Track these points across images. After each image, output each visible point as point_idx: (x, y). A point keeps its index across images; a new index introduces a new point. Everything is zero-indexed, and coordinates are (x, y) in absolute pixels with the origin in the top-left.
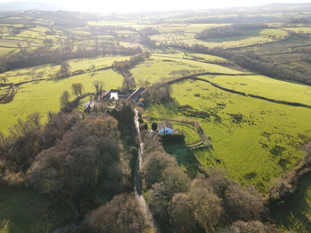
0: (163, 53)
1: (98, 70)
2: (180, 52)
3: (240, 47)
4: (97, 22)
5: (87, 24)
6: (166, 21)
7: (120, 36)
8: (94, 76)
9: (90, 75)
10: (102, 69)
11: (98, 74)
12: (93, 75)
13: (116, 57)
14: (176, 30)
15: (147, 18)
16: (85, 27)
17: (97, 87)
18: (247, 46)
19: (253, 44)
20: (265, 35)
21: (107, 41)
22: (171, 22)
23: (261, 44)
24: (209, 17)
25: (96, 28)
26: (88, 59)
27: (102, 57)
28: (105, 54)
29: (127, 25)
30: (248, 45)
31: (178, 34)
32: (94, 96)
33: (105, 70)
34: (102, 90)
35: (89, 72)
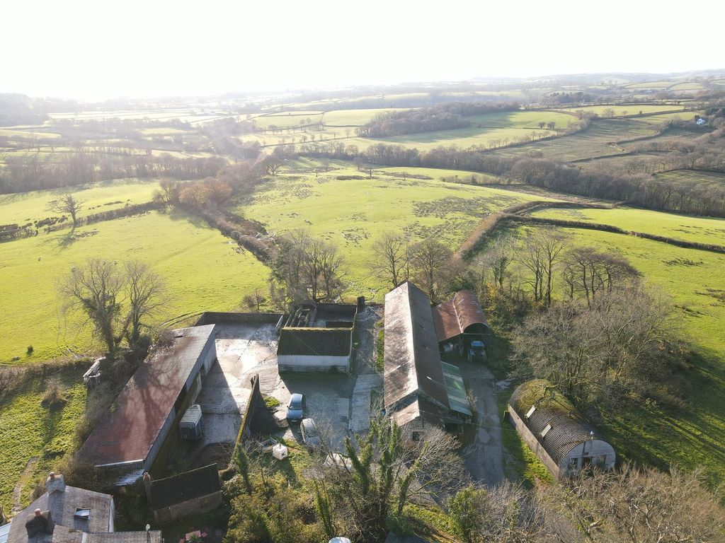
0: (291, 172)
1: (93, 219)
2: (340, 167)
3: (491, 149)
4: (76, 115)
5: (47, 118)
6: (262, 109)
7: (150, 139)
8: (75, 245)
9: (56, 242)
10: (110, 216)
11: (93, 233)
12: (68, 240)
13: (152, 184)
14: (302, 122)
15: (214, 104)
16: (43, 124)
17: (100, 310)
18: (507, 147)
19: (517, 142)
20: (525, 125)
21: (114, 149)
22: (276, 110)
23: (536, 141)
24: (363, 98)
25: (76, 126)
26: (49, 193)
27: (102, 186)
28: (112, 178)
29: (164, 117)
30: (509, 143)
31: (310, 129)
32: (79, 390)
33: (126, 220)
34: (143, 332)
35: (49, 230)
